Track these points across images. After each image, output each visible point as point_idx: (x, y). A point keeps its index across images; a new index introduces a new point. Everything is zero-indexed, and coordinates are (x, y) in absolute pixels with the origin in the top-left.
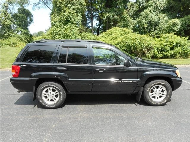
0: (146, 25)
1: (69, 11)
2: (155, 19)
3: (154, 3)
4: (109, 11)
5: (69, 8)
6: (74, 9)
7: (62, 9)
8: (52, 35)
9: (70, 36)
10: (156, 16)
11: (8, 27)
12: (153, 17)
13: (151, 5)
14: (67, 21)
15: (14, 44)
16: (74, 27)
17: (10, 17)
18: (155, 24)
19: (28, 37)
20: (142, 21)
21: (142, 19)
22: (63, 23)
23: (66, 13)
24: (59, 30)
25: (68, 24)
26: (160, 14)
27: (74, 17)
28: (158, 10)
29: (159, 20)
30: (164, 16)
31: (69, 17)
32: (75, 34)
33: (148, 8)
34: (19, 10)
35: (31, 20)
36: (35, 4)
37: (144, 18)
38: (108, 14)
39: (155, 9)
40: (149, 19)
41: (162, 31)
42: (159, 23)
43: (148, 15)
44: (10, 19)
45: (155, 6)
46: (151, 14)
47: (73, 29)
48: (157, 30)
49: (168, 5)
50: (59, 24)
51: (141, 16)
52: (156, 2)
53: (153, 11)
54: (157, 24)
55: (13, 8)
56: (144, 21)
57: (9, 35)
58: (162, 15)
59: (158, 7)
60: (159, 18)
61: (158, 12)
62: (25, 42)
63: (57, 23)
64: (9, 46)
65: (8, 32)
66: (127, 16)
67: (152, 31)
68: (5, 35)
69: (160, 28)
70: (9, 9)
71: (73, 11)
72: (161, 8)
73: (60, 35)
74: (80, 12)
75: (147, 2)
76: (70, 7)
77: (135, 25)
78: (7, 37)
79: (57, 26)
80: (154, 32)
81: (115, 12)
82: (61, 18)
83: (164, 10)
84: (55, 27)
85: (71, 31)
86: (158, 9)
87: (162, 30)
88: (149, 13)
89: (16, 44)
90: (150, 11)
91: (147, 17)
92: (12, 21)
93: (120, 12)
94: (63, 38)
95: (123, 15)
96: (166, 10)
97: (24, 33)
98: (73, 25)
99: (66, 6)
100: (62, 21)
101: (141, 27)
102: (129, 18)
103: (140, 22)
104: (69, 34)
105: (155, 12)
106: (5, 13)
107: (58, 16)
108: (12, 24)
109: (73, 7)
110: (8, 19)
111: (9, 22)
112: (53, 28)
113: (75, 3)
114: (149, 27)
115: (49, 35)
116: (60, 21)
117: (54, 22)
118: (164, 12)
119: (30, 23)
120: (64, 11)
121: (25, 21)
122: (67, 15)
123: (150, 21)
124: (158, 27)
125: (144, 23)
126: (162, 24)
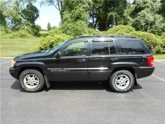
0: (143, 24)
1: (79, 9)
2: (151, 19)
3: (151, 5)
4: (112, 11)
5: (80, 7)
6: (84, 8)
7: (74, 8)
8: (64, 30)
9: (79, 31)
10: (152, 16)
11: (18, 21)
12: (150, 17)
13: (148, 7)
14: (78, 18)
15: (24, 36)
16: (83, 23)
17: (21, 12)
18: (151, 23)
19: (35, 31)
20: (140, 20)
21: (140, 19)
22: (74, 19)
23: (77, 11)
24: (70, 25)
25: (78, 21)
26: (156, 14)
27: (84, 15)
28: (154, 12)
29: (155, 20)
30: (160, 17)
31: (80, 14)
32: (84, 29)
33: (146, 9)
34: (27, 6)
35: (38, 16)
36: (43, 2)
37: (142, 18)
38: (111, 13)
39: (151, 10)
40: (146, 18)
41: (158, 30)
42: (154, 23)
43: (146, 15)
44: (20, 14)
45: (152, 7)
46: (148, 14)
47: (82, 25)
48: (152, 28)
49: (163, 7)
50: (71, 20)
51: (138, 15)
52: (152, 5)
53: (149, 12)
54: (153, 23)
55: (23, 4)
56: (142, 20)
57: (19, 28)
58: (157, 16)
59: (154, 9)
60: (155, 18)
61: (154, 13)
62: (32, 34)
63: (69, 19)
64: (20, 38)
65: (18, 25)
66: (128, 15)
67: (148, 29)
68: (16, 27)
69: (156, 27)
70: (19, 5)
71: (83, 9)
72: (156, 10)
73: (71, 30)
74: (88, 10)
75: (145, 4)
76: (81, 5)
77: (133, 23)
78: (17, 30)
79: (69, 22)
80: (150, 30)
81: (117, 11)
82: (73, 15)
83: (159, 11)
84: (67, 22)
85: (80, 27)
86: (154, 10)
87: (158, 28)
88: (146, 13)
89: (26, 36)
90: (147, 12)
91: (145, 17)
92: (22, 16)
93: (121, 12)
94: (74, 32)
95: (124, 15)
96: (161, 11)
97: (32, 27)
98: (82, 21)
99: (77, 5)
100: (73, 18)
101: (139, 25)
102: (129, 17)
103: (138, 21)
104: (79, 29)
105: (151, 12)
106: (17, 9)
107: (69, 13)
108: (22, 18)
109: (83, 6)
110: (19, 14)
111: (20, 17)
112: (65, 24)
113: (84, 3)
114: (146, 26)
115: (60, 29)
116: (72, 18)
117: (66, 18)
118: (159, 13)
119: (36, 18)
120: (76, 9)
121: (32, 16)
122: (78, 12)
123: (147, 21)
124: (154, 26)
125: (142, 22)
126: (158, 23)
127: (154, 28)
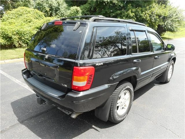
0: (48, 9)
2: (55, 3)
18: (55, 9)
20: (43, 4)
29: (59, 5)
40: (50, 2)
42: (59, 9)
48: (58, 15)
54: (57, 9)
56: (45, 4)
60: (58, 3)
69: (62, 14)
87: (64, 16)
103: (41, 5)
114: (51, 12)
123: (50, 5)
124: (59, 12)
125: (46, 7)
126: (63, 10)
127: (60, 15)
